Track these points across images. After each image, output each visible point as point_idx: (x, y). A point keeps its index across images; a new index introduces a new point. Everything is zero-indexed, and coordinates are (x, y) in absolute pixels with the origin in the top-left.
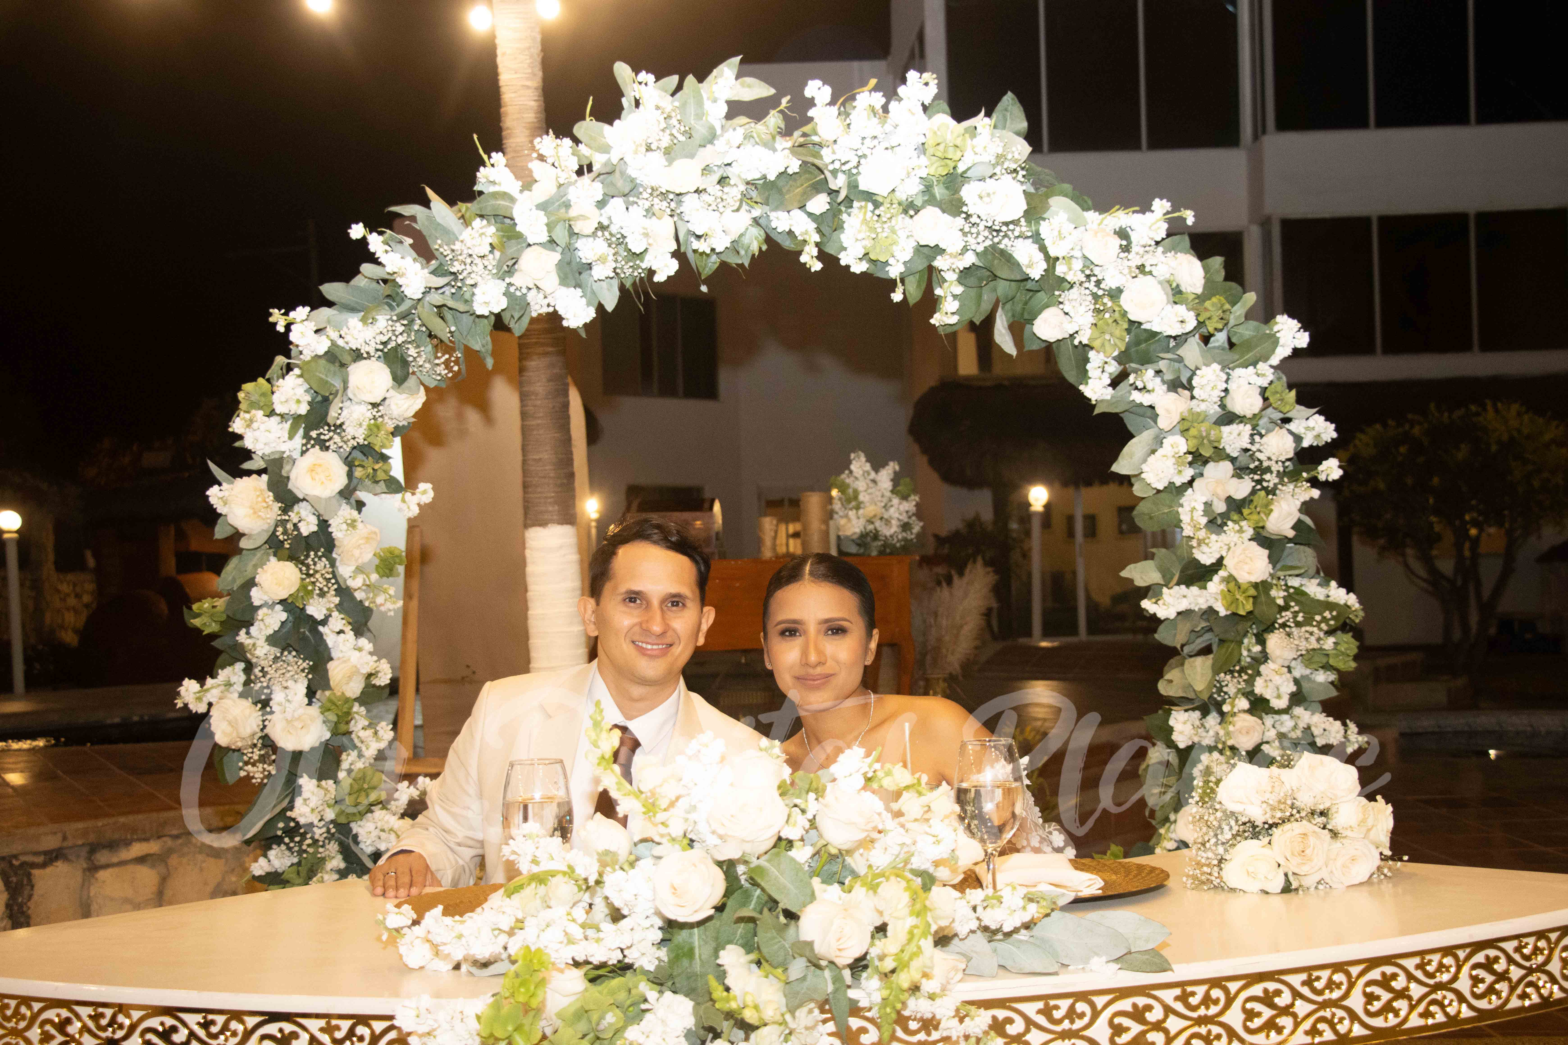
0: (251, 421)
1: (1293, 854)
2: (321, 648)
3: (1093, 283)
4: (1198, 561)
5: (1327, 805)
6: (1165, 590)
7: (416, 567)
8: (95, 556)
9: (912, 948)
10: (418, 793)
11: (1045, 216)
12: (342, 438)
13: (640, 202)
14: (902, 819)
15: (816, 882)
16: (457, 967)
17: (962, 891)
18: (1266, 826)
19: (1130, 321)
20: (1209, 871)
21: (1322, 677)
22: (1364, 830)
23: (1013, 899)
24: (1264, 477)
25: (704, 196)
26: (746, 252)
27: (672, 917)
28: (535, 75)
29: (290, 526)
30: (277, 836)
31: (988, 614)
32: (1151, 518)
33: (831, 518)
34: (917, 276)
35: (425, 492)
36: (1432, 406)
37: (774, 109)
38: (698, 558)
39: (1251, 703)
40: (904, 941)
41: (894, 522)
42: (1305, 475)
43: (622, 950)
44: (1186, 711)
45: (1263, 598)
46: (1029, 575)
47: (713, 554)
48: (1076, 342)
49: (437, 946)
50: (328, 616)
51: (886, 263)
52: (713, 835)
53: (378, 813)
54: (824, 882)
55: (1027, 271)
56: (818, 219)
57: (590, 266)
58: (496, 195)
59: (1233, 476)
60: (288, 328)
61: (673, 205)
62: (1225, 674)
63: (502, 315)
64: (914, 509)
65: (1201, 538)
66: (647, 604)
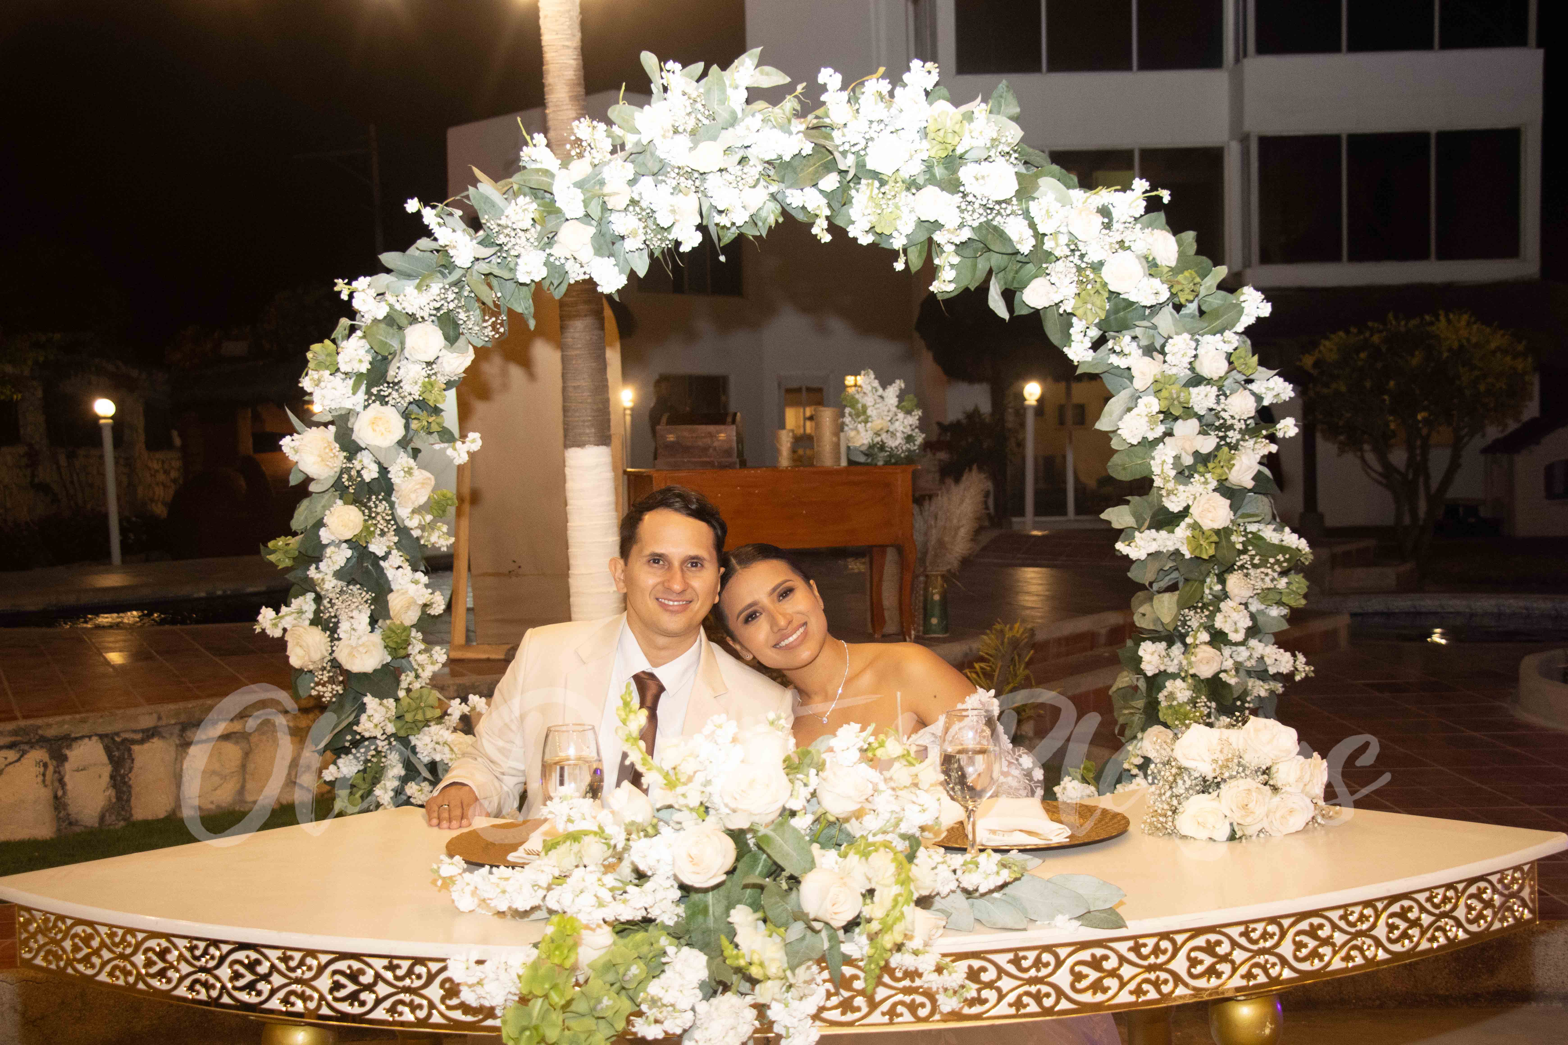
0: (319, 381)
1: (1238, 807)
2: (382, 581)
3: (1077, 257)
4: (1168, 509)
5: (1270, 764)
6: (1137, 534)
7: (466, 506)
8: (180, 436)
9: (896, 913)
10: (468, 709)
11: (1035, 195)
12: (400, 394)
13: (668, 181)
15: (815, 847)
16: (502, 915)
18: (1216, 782)
19: (1110, 291)
20: (1164, 818)
21: (1275, 612)
22: (1301, 785)
23: (988, 864)
24: (1228, 433)
25: (726, 175)
26: (764, 224)
27: (688, 882)
28: (574, 36)
29: (354, 473)
30: (345, 747)
32: (1124, 469)
33: (842, 430)
34: (919, 247)
35: (474, 441)
36: (1391, 316)
37: (790, 94)
38: (715, 523)
39: (1211, 635)
40: (888, 906)
41: (899, 435)
42: (1264, 432)
43: (646, 908)
44: (1154, 642)
45: (1224, 543)
46: (1023, 462)
48: (1061, 311)
49: (484, 900)
50: (388, 553)
51: (890, 236)
52: (726, 805)
53: (434, 728)
54: (823, 847)
55: (1018, 247)
56: (829, 196)
57: (623, 238)
58: (538, 171)
59: (1200, 433)
60: (351, 296)
61: (698, 183)
62: (1189, 609)
63: (543, 282)
64: (917, 423)
65: (1170, 489)
66: (669, 565)
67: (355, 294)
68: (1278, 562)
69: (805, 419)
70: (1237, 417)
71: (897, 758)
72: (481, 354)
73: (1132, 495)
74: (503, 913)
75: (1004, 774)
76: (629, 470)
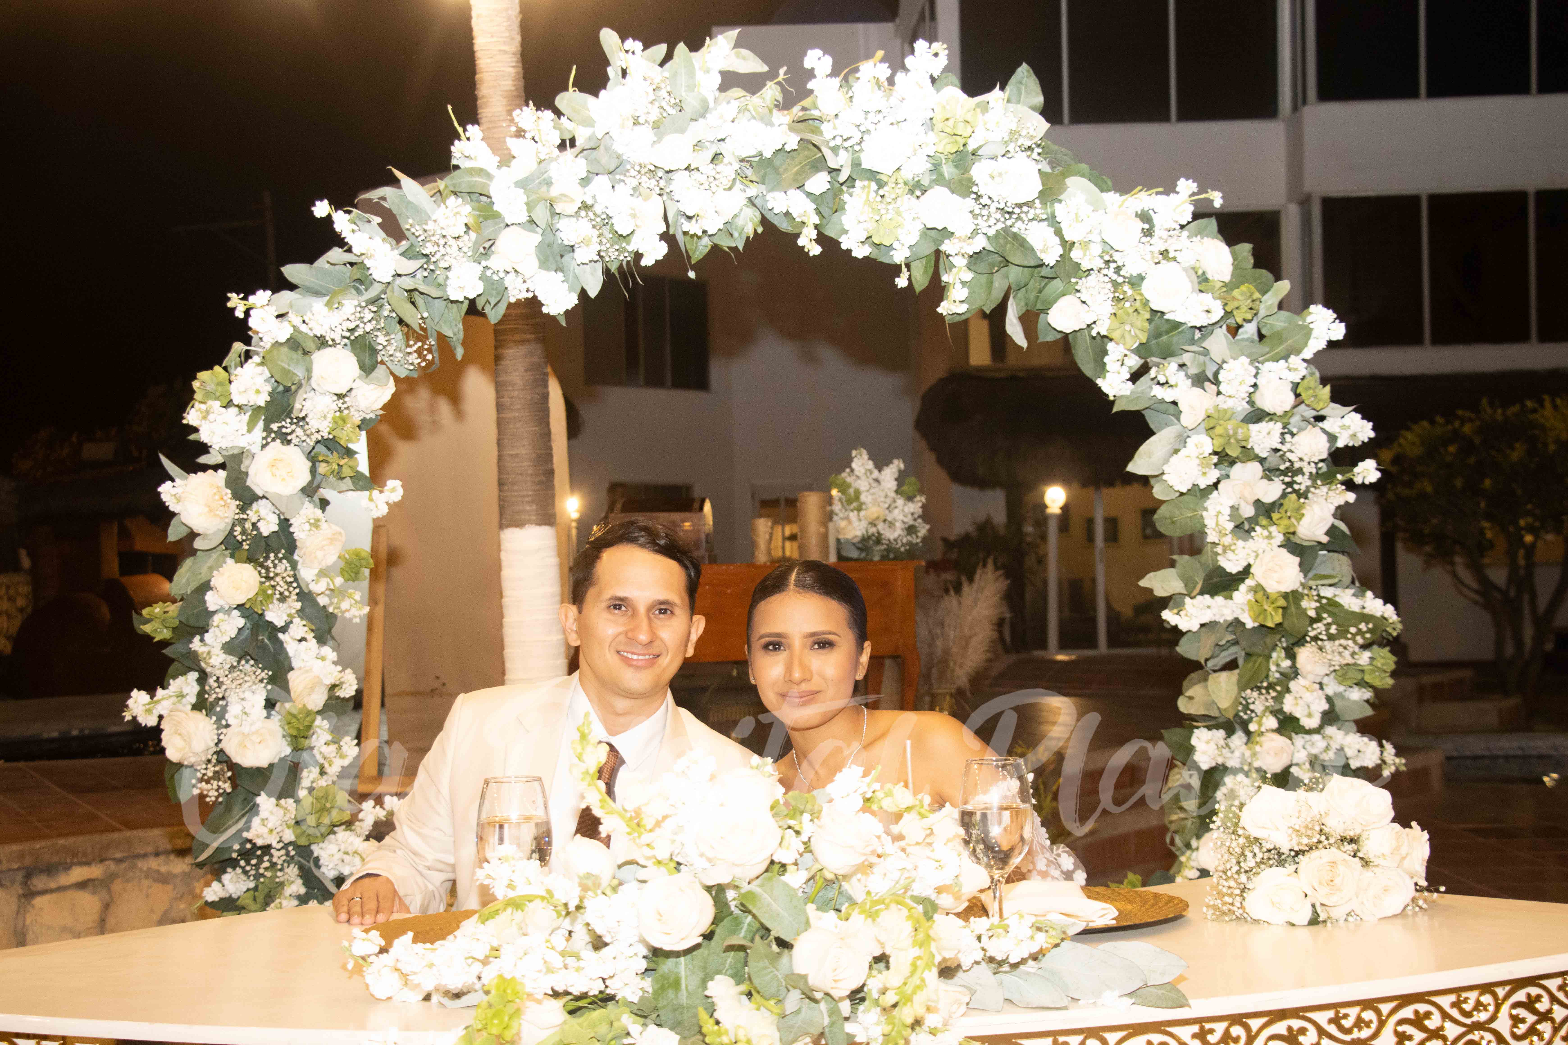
0: (208, 412)
1: (1320, 883)
2: (281, 658)
3: (1112, 270)
4: (1224, 570)
5: (1358, 832)
6: (1187, 600)
7: (382, 570)
8: (29, 554)
9: (916, 980)
10: (384, 813)
11: (1061, 197)
12: (305, 431)
13: (628, 180)
14: (902, 843)
16: (427, 998)
17: (967, 920)
18: (1293, 854)
19: (1152, 310)
20: (1230, 900)
21: (1358, 695)
22: (1397, 858)
23: (1020, 928)
24: (1295, 479)
25: (695, 174)
26: (740, 234)
27: (657, 945)
28: (513, 39)
29: (248, 525)
30: (231, 859)
31: (1000, 624)
32: (1173, 523)
33: (831, 519)
34: (924, 261)
35: (394, 490)
36: (1484, 401)
37: (772, 80)
38: (689, 564)
39: (1280, 722)
40: (908, 974)
41: (898, 525)
42: (1339, 477)
43: (604, 980)
44: (1209, 729)
45: (1293, 609)
46: (1045, 583)
47: (703, 557)
48: (1094, 333)
49: (406, 975)
50: (289, 623)
51: (890, 247)
53: (342, 834)
54: (819, 909)
55: (1042, 256)
56: (817, 200)
57: (573, 248)
58: (472, 170)
59: (1263, 477)
60: (247, 313)
61: (662, 183)
62: (1252, 690)
63: (477, 300)
64: (919, 511)
65: (1226, 544)
66: (634, 613)
67: (252, 312)
68: (1360, 632)
69: (785, 539)
70: (1306, 459)
71: (909, 809)
72: (404, 385)
73: (1180, 554)
74: (430, 995)
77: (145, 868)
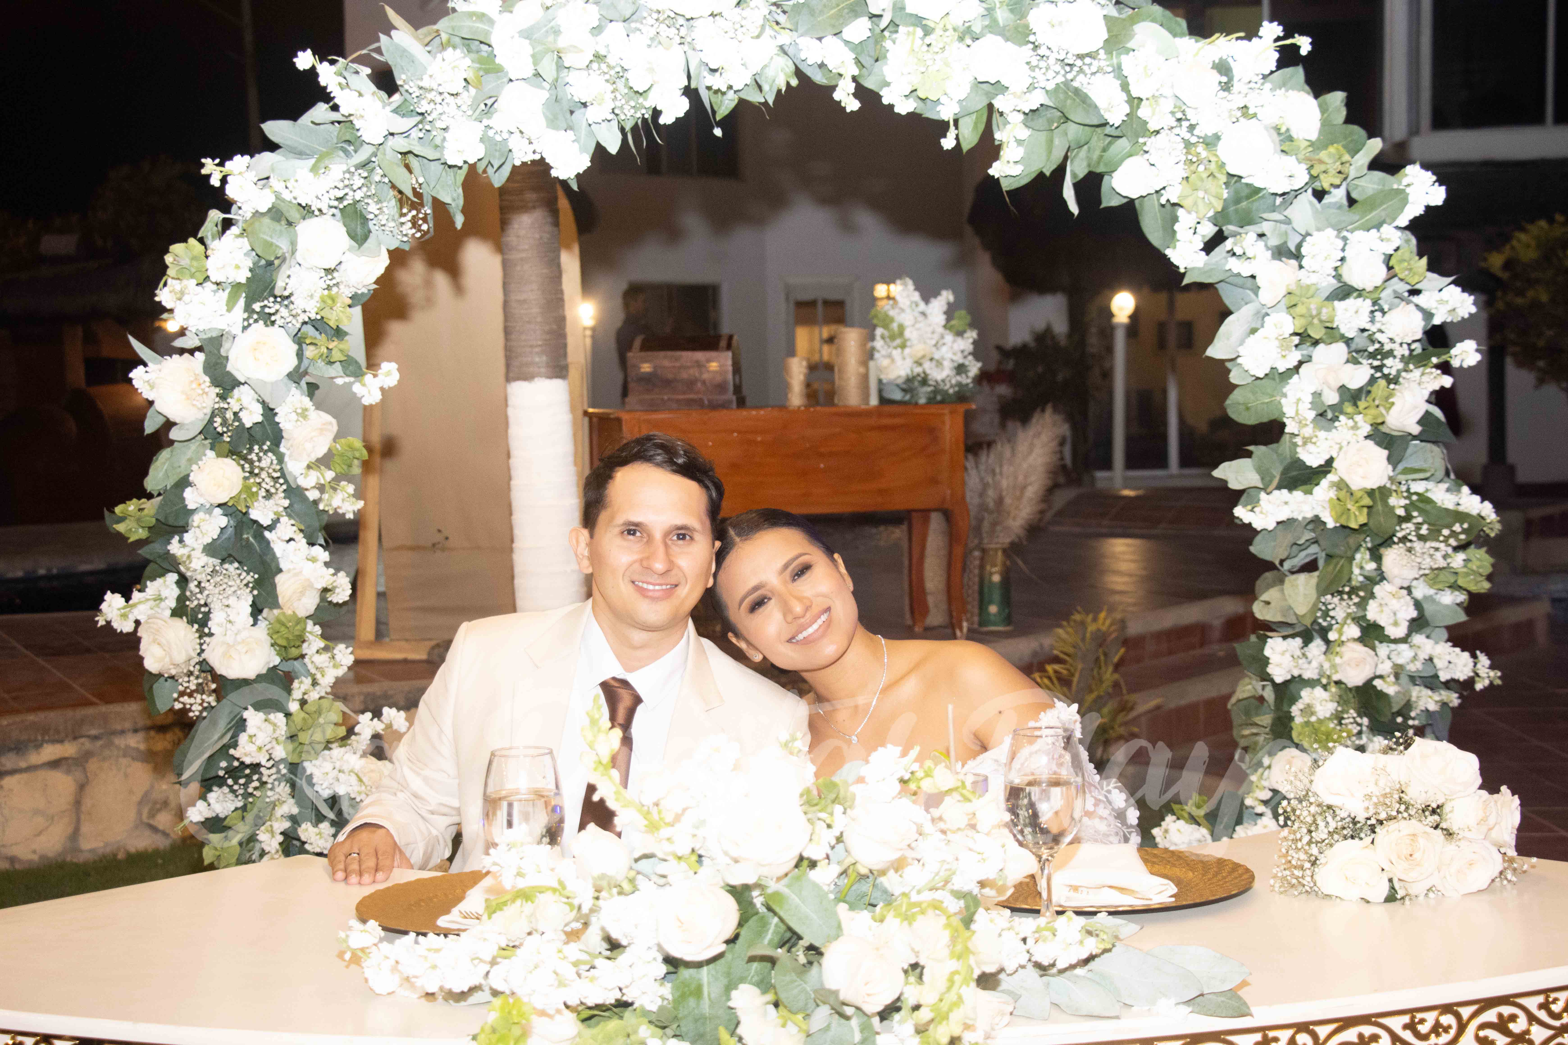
0: (182, 293)
1: (1399, 857)
2: (268, 558)
3: (1184, 129)
4: (1304, 463)
5: (1441, 801)
6: (1263, 495)
7: (376, 460)
9: (952, 996)
10: (382, 726)
11: (1130, 45)
12: (290, 311)
13: (644, 29)
14: (942, 825)
15: (842, 908)
16: (430, 996)
18: (1369, 823)
19: (1228, 174)
20: (1299, 873)
21: (1448, 598)
22: (1484, 829)
24: (1385, 362)
25: (720, 21)
26: (771, 87)
27: (675, 954)
29: (229, 415)
30: (218, 777)
32: (1248, 409)
33: (872, 357)
34: (974, 116)
35: (389, 374)
38: (708, 483)
39: (1363, 630)
40: (943, 988)
41: (947, 364)
42: (1434, 360)
43: (620, 989)
44: (1285, 638)
45: (1380, 507)
46: (1110, 397)
48: (1163, 201)
49: (407, 979)
50: (276, 522)
51: (938, 102)
52: (726, 853)
53: (337, 751)
54: (852, 907)
55: (1107, 116)
56: (857, 48)
57: (584, 105)
58: (471, 15)
59: (1348, 361)
60: (224, 180)
61: (683, 32)
62: (1332, 595)
63: (479, 164)
64: (970, 348)
65: (1307, 435)
66: (649, 539)
67: (229, 179)
68: (1454, 534)
69: (822, 341)
70: (1398, 341)
71: (949, 792)
72: (397, 257)
73: (1256, 443)
74: (433, 994)
75: (1088, 814)
76: (591, 410)
77: (123, 746)
